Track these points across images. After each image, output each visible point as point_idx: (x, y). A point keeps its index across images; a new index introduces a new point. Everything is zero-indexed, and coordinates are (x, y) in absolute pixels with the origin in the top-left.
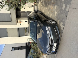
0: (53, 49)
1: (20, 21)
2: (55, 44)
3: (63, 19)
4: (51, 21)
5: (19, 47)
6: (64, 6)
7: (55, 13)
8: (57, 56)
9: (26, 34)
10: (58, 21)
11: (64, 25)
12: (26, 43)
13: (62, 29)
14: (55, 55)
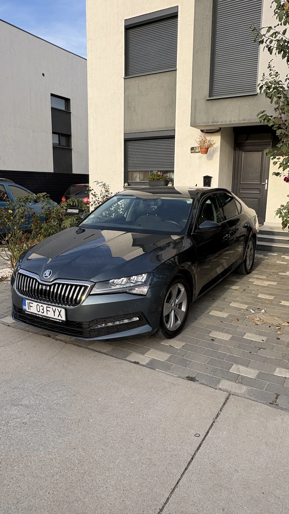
0: (35, 304)
1: (211, 145)
2: (57, 313)
3: (184, 363)
4: (184, 309)
5: (68, 137)
6: (250, 373)
7: (227, 332)
8: (4, 323)
9: (138, 177)
10: (176, 343)
11: (152, 365)
12: (85, 178)
13: (135, 356)
14: (10, 320)
